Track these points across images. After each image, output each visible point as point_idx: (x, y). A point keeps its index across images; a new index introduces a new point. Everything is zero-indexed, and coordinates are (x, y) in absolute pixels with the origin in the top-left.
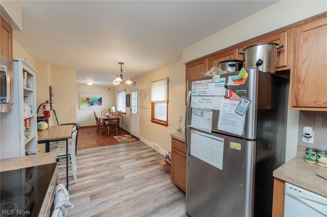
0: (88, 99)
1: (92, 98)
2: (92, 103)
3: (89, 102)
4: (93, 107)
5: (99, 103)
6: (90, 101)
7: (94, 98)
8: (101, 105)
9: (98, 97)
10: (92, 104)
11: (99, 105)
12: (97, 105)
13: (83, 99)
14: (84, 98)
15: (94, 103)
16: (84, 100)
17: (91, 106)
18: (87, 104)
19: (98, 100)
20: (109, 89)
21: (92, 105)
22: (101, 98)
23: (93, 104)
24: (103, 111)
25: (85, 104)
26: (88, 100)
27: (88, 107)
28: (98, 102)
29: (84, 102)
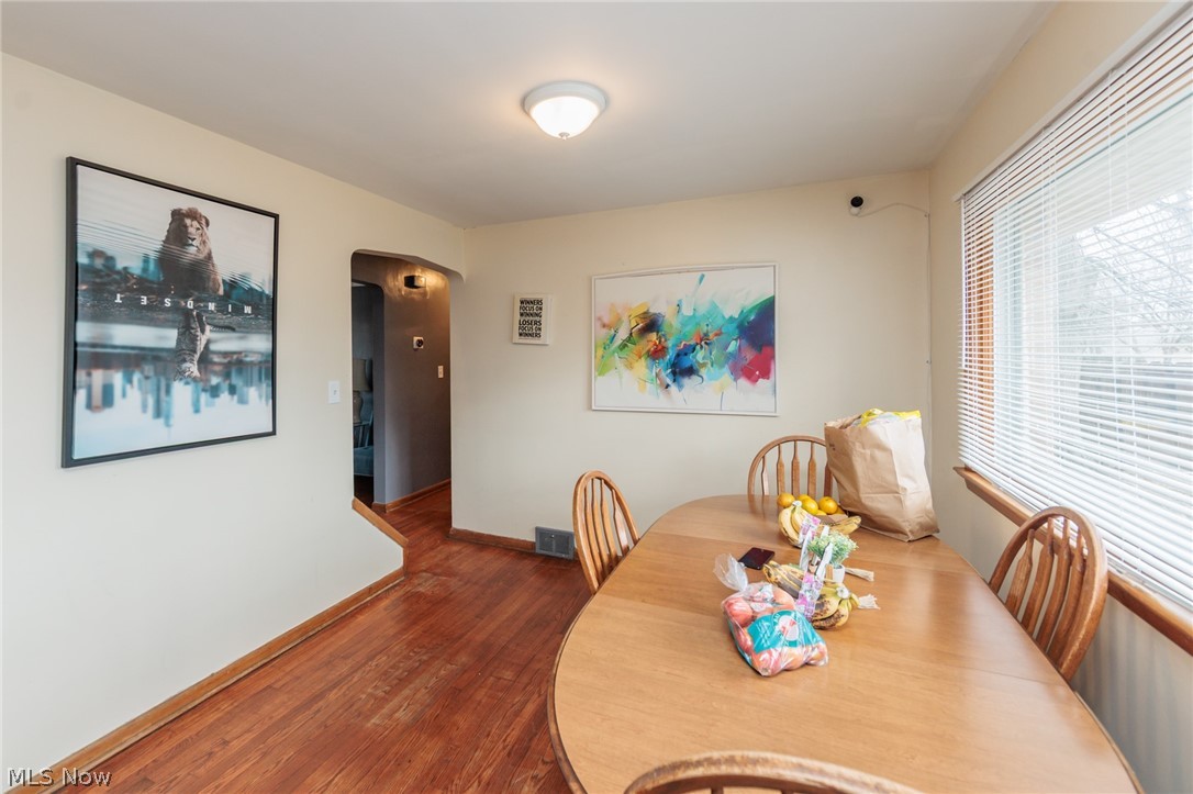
0: (651, 324)
1: (687, 311)
2: (687, 362)
3: (657, 354)
4: (690, 393)
5: (749, 355)
6: (670, 344)
7: (702, 310)
8: (766, 374)
9: (736, 296)
10: (682, 370)
11: (743, 382)
12: (726, 375)
13: (611, 326)
14: (619, 320)
15: (700, 355)
16: (623, 334)
17: (673, 388)
18: (642, 366)
19: (732, 329)
20: (857, 202)
21: (686, 381)
22: (767, 311)
23: (690, 371)
24: (772, 456)
25: (630, 366)
26: (653, 336)
27: (652, 397)
28: (733, 346)
29: (623, 346)
